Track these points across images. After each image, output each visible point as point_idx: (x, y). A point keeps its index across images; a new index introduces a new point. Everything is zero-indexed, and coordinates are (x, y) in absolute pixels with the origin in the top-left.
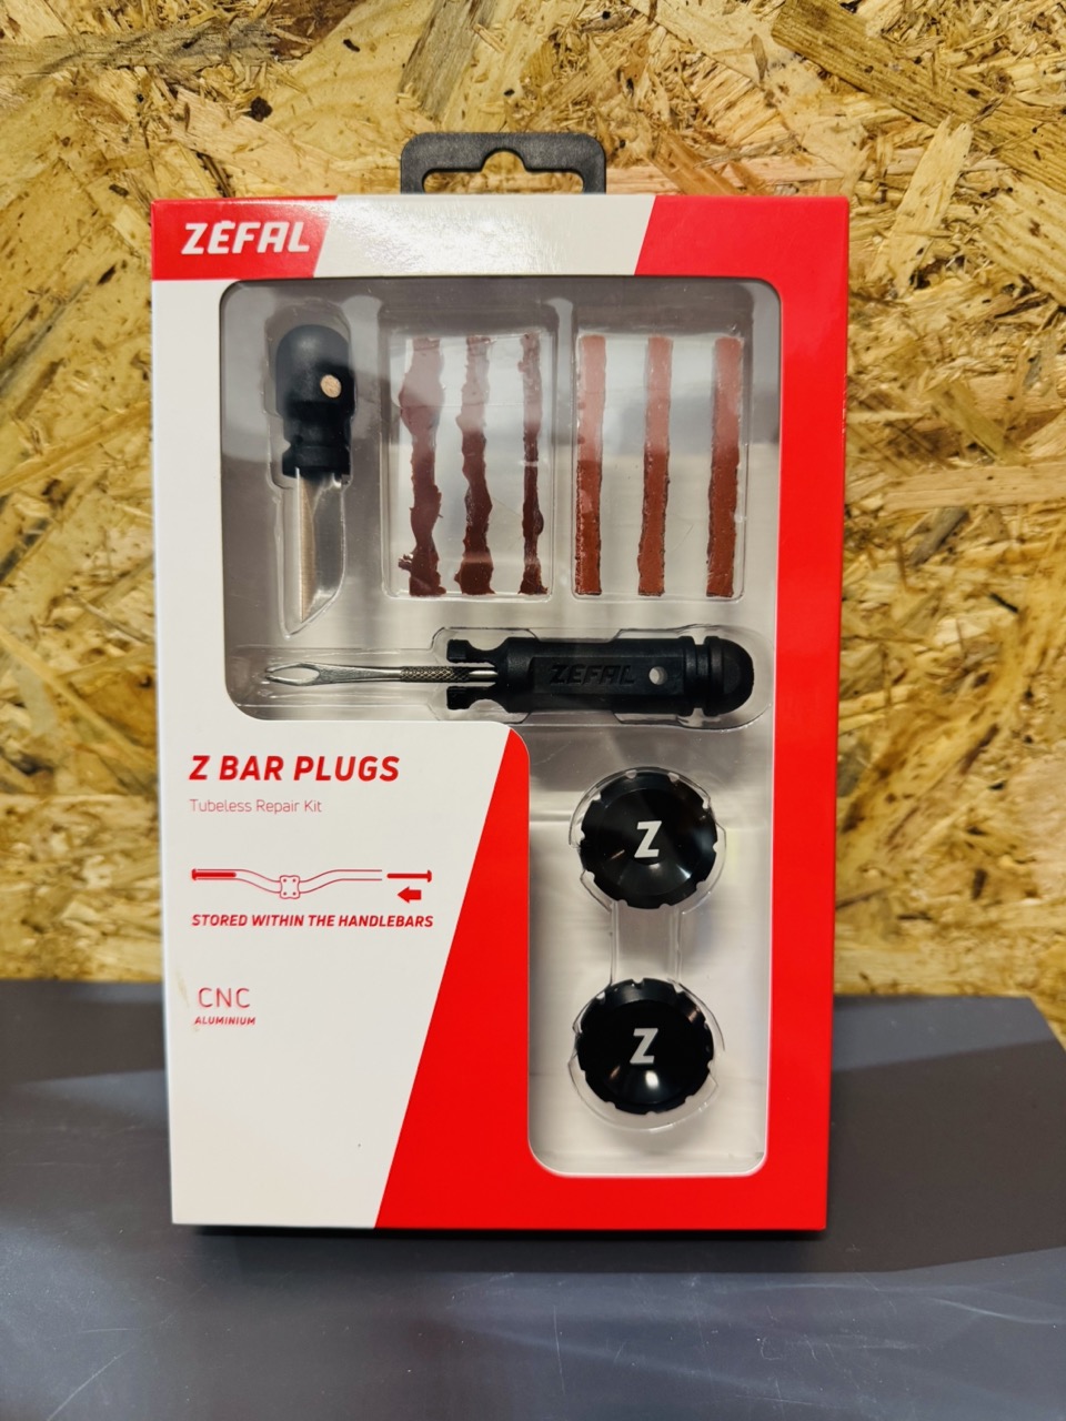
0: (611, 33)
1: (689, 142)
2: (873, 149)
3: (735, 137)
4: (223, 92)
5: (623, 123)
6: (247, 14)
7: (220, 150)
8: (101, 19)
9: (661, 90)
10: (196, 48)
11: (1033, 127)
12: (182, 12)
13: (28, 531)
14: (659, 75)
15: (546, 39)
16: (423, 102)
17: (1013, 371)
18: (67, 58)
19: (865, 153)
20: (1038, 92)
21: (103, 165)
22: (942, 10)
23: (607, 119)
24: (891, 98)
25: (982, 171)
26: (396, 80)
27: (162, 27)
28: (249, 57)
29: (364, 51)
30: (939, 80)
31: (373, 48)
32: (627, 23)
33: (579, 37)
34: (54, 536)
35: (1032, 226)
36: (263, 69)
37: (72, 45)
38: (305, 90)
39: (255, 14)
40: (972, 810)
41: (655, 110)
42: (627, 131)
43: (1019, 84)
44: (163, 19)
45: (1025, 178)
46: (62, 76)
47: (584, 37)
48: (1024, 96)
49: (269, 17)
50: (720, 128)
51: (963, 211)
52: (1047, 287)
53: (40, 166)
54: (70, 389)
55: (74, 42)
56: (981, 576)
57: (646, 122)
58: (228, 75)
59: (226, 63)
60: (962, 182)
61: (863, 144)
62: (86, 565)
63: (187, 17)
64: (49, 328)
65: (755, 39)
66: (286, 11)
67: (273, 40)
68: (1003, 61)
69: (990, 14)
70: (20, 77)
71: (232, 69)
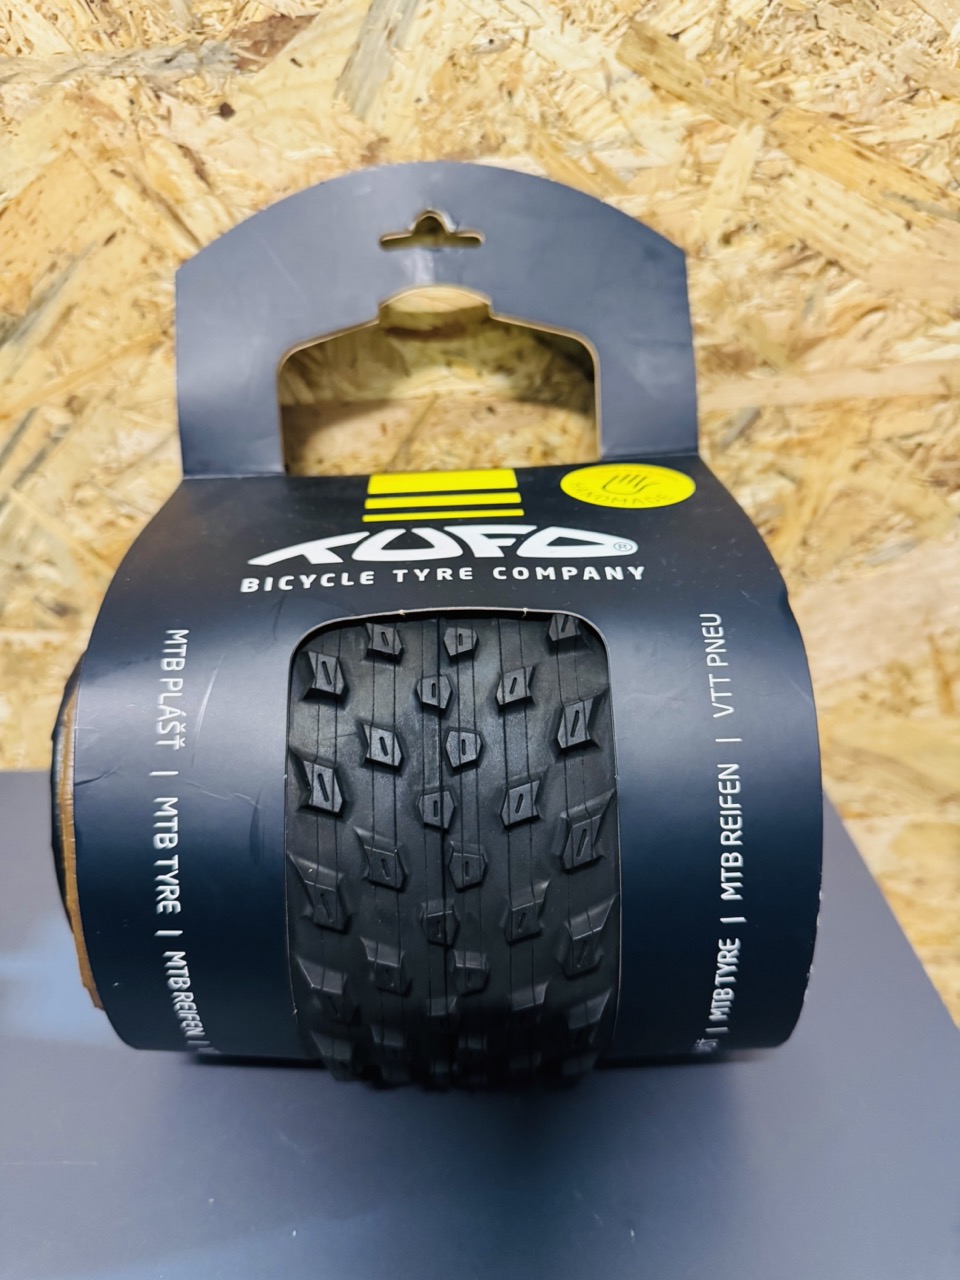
0: (495, 56)
1: (554, 139)
2: (691, 145)
3: (589, 134)
4: (197, 97)
5: (504, 123)
6: (214, 37)
7: (195, 142)
8: (98, 39)
9: (534, 101)
10: (174, 63)
11: (807, 128)
12: (163, 35)
13: (54, 433)
14: (532, 88)
15: (445, 60)
16: (352, 106)
17: (793, 309)
18: (73, 70)
19: (685, 147)
20: (813, 102)
21: (104, 153)
22: (742, 39)
23: (493, 120)
24: (704, 107)
25: (772, 160)
26: (331, 90)
27: (147, 47)
28: (217, 71)
29: (306, 68)
30: (740, 94)
31: (313, 65)
32: (508, 47)
33: (470, 58)
34: (74, 437)
35: (806, 202)
36: (228, 81)
37: (76, 60)
38: (260, 97)
39: (220, 37)
41: (529, 114)
42: (508, 130)
43: (798, 95)
44: (148, 40)
45: (802, 166)
46: (69, 84)
47: (474, 58)
48: (803, 105)
49: (231, 39)
50: (577, 127)
51: (757, 190)
52: (818, 247)
53: (54, 155)
54: (83, 326)
55: (78, 58)
56: (769, 457)
57: (521, 122)
58: (201, 84)
59: (198, 74)
60: (758, 170)
61: (684, 140)
62: (101, 459)
63: (167, 38)
64: (66, 280)
65: (603, 61)
66: (245, 35)
67: (235, 58)
68: (787, 79)
69: (776, 43)
70: (35, 84)
71: (203, 79)
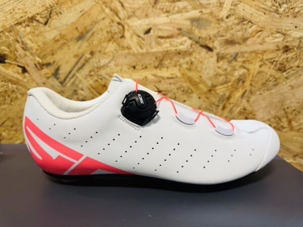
40: (243, 106)
